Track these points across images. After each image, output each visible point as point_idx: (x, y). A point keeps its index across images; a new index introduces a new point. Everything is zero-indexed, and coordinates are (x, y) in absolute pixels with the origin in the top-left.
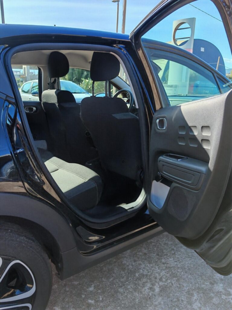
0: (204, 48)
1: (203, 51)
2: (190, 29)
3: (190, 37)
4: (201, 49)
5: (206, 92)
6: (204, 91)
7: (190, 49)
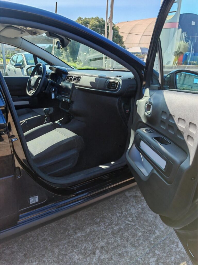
0: (194, 22)
1: (194, 24)
2: (177, 3)
3: (176, 10)
4: (192, 23)
5: (195, 62)
6: (192, 62)
7: (176, 22)
